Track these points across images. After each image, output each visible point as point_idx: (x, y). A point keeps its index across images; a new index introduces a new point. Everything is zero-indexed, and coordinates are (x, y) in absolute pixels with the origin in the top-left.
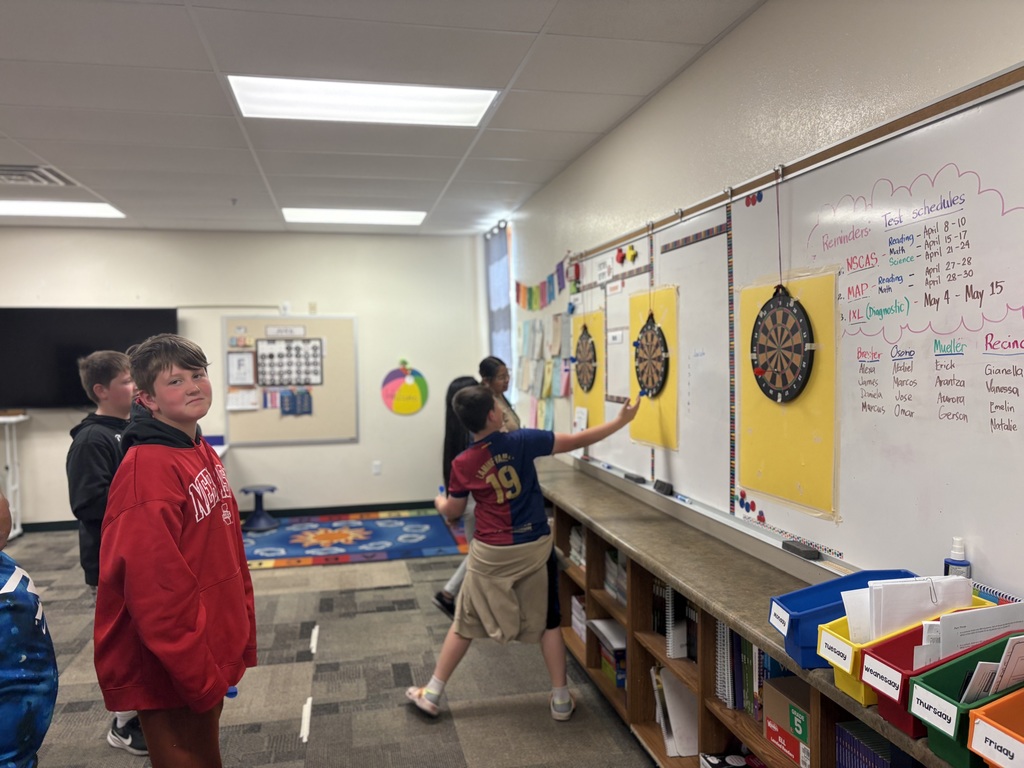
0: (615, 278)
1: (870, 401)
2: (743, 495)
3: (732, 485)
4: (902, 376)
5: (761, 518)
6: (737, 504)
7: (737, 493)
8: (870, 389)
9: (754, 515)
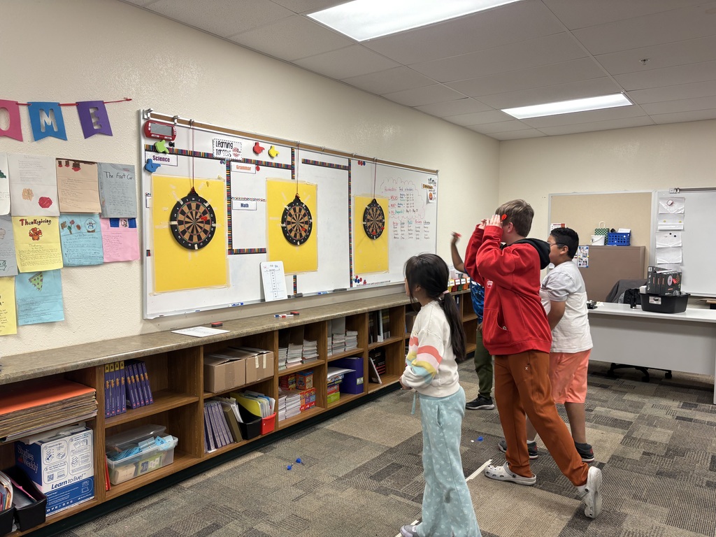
0: (247, 161)
1: (396, 236)
2: (357, 277)
3: (351, 275)
4: (402, 229)
5: (365, 282)
6: (354, 282)
7: (354, 277)
8: (396, 233)
9: (361, 283)
